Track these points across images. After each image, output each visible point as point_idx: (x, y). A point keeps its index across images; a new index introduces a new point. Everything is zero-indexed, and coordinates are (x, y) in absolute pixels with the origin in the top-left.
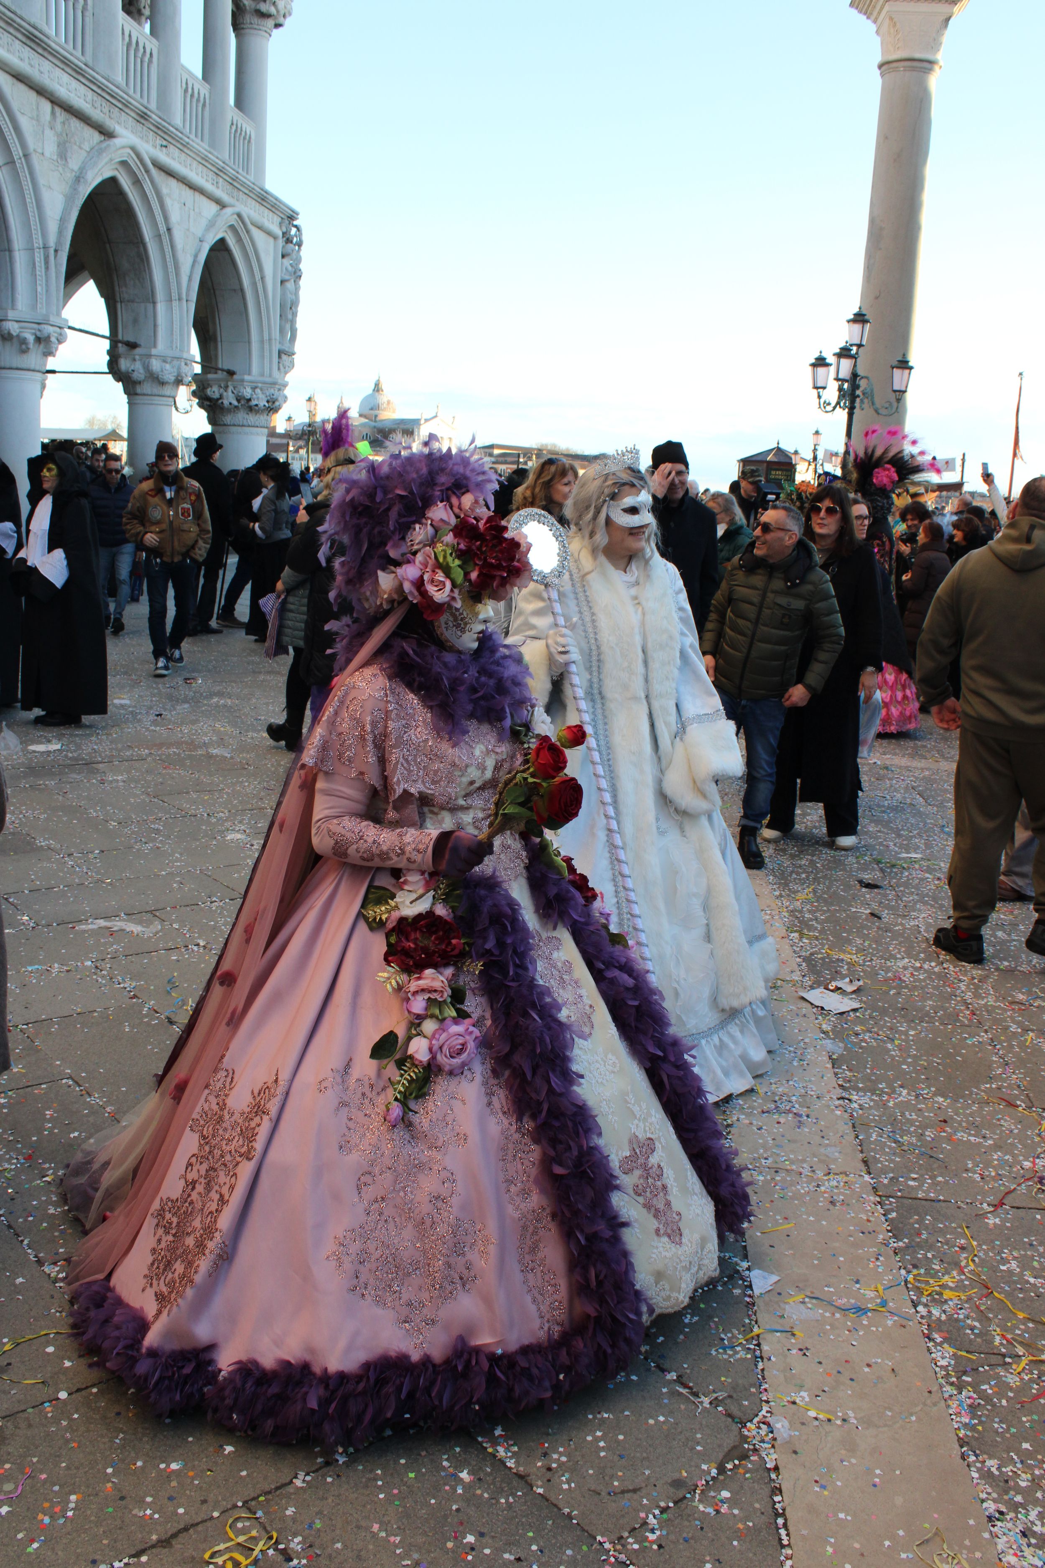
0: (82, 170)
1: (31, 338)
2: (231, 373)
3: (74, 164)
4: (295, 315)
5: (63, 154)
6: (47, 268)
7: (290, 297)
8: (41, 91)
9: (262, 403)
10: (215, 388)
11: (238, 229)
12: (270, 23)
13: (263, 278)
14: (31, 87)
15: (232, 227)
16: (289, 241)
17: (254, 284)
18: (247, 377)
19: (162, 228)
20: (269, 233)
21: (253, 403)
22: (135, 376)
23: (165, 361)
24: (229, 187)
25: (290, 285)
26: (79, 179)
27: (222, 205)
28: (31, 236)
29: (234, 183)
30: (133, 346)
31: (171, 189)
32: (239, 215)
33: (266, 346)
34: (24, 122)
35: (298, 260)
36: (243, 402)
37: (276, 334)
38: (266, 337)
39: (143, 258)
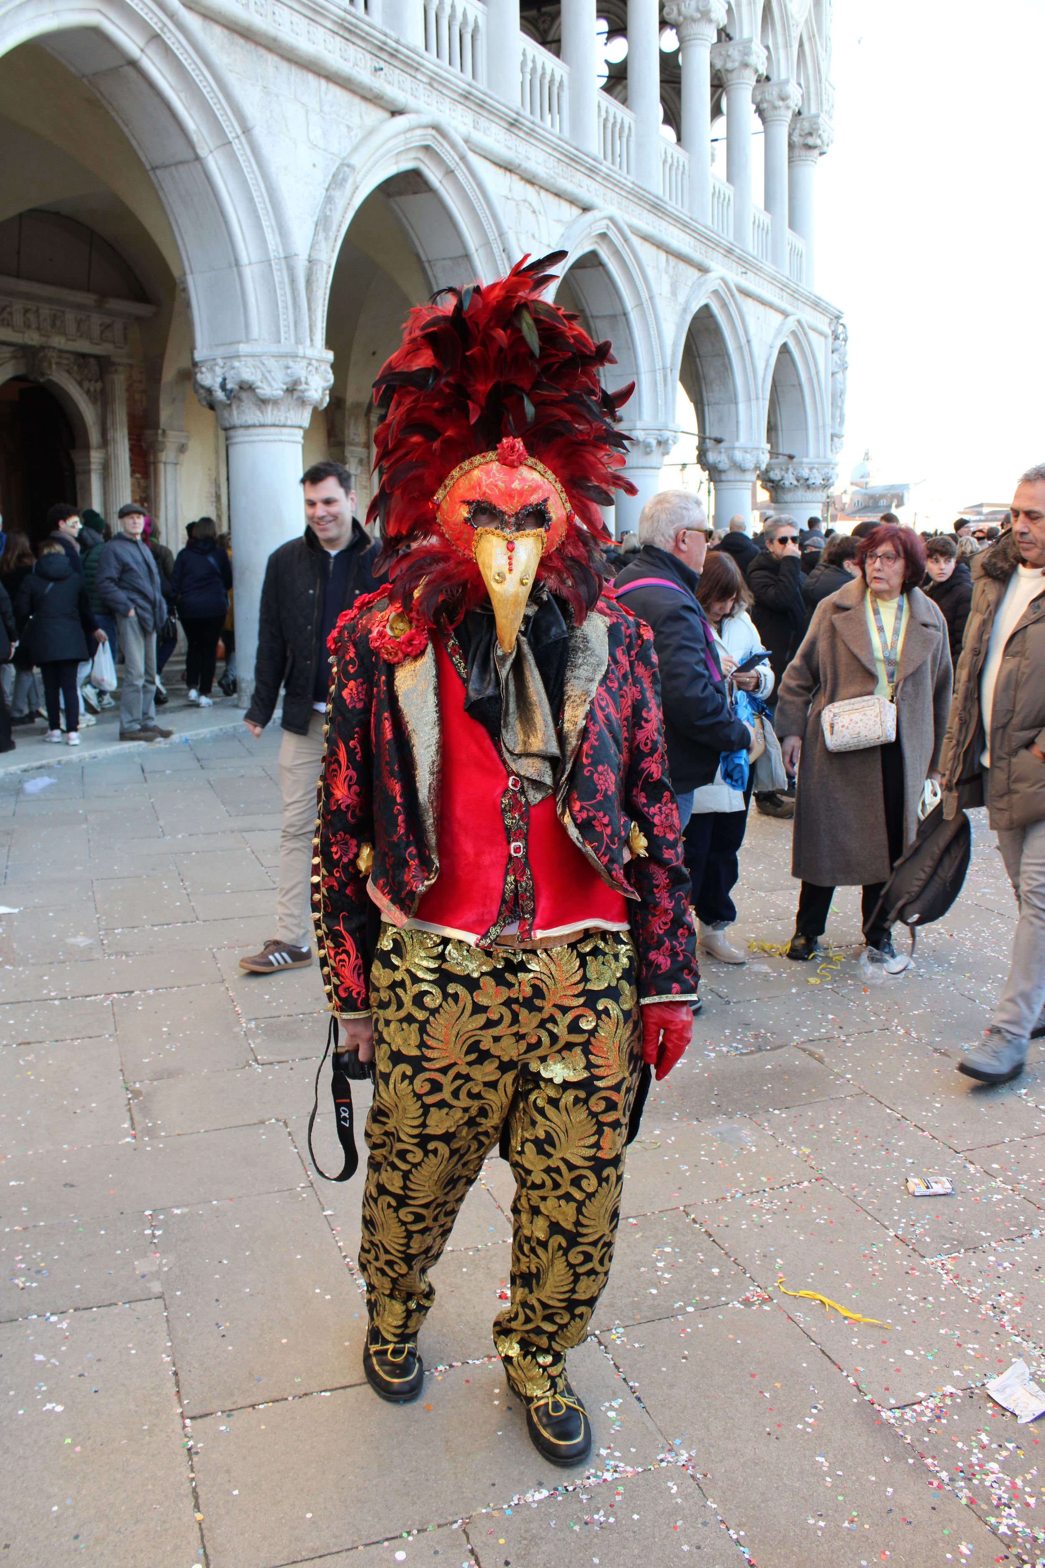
0: (687, 302)
1: (654, 443)
2: (791, 457)
3: (682, 299)
4: (843, 402)
5: (674, 293)
6: (665, 385)
7: (839, 386)
8: (660, 245)
9: (819, 481)
10: (777, 471)
11: (800, 332)
12: (816, 152)
13: (817, 373)
14: (653, 244)
15: (793, 333)
16: (836, 338)
17: (810, 379)
18: (805, 460)
19: (743, 341)
20: (821, 333)
21: (811, 482)
22: (721, 466)
23: (746, 452)
24: (790, 298)
25: (839, 377)
26: (685, 310)
27: (785, 314)
28: (653, 360)
29: (795, 295)
30: (719, 441)
31: (749, 307)
32: (799, 322)
33: (821, 431)
34: (651, 273)
35: (845, 354)
36: (802, 481)
37: (829, 420)
38: (821, 423)
39: (727, 367)
